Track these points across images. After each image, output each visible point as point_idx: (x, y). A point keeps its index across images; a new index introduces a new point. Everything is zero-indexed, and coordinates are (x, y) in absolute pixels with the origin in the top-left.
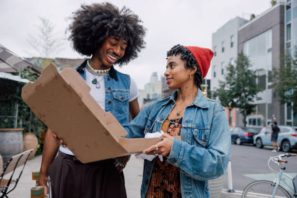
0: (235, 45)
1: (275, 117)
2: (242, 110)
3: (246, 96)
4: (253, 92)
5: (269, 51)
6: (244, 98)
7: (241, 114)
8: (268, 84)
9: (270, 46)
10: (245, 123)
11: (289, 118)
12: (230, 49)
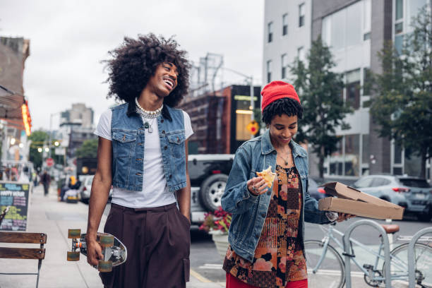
0: (307, 21)
1: (374, 158)
2: (317, 146)
3: (324, 121)
4: (336, 114)
5: (366, 37)
6: (321, 124)
7: (315, 154)
8: (364, 99)
9: (368, 29)
10: (322, 170)
11: (398, 160)
12: (298, 29)
